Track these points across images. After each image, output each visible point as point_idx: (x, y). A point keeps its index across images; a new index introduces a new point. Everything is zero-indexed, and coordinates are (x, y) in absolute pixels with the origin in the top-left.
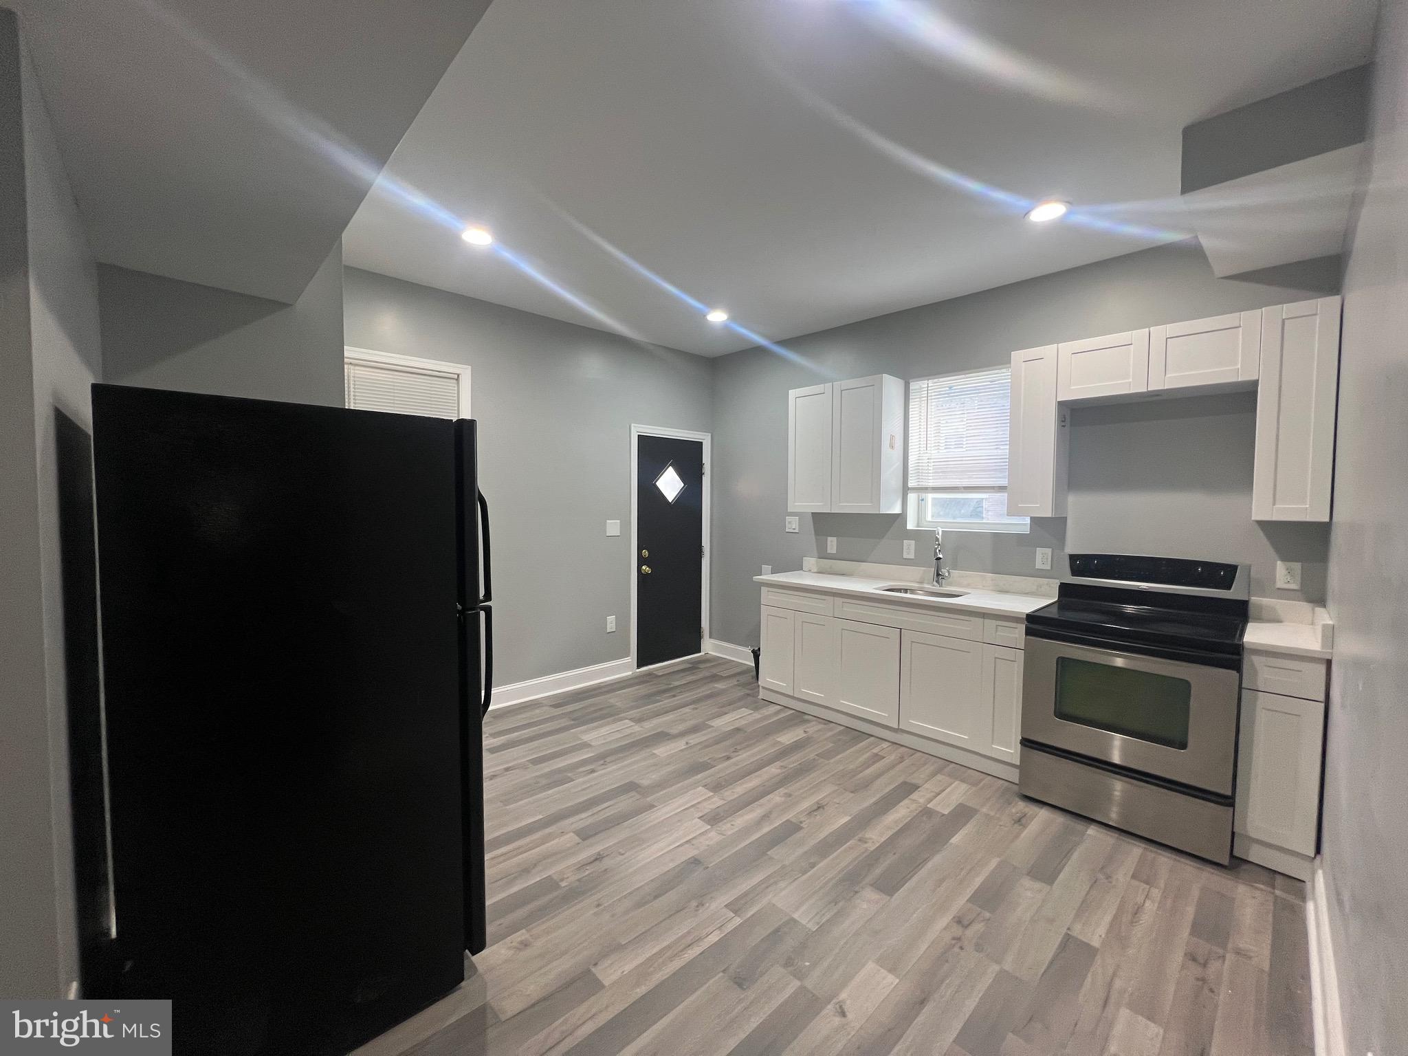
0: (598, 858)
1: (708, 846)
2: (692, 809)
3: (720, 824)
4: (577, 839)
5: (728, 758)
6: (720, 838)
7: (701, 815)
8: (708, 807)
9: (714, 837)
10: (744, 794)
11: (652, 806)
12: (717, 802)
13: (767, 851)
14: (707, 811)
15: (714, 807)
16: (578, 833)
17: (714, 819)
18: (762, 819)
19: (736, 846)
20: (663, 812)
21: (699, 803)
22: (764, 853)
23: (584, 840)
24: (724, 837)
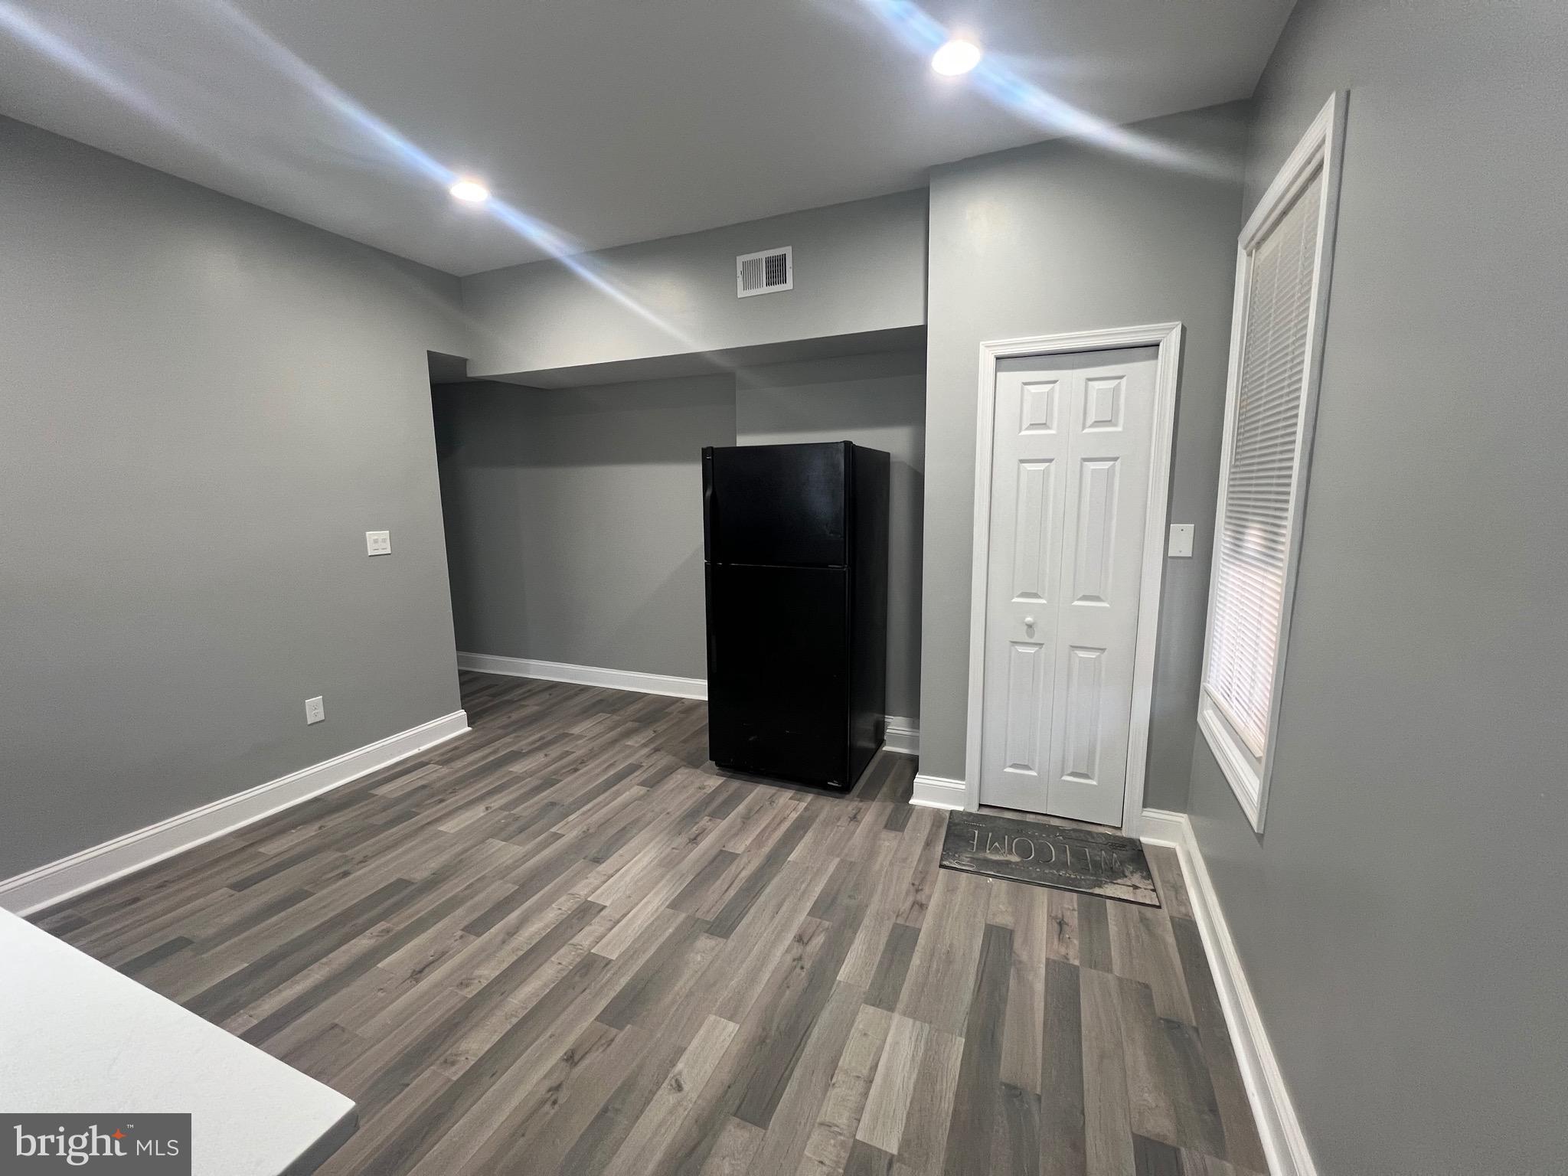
0: (694, 840)
1: (587, 878)
2: (618, 917)
3: (575, 906)
4: (730, 848)
5: (571, 1059)
6: (574, 890)
7: (602, 913)
8: (596, 927)
9: (581, 890)
10: (541, 965)
11: (675, 905)
12: (584, 939)
13: (518, 889)
14: (597, 919)
15: (587, 929)
16: (734, 857)
17: (586, 911)
18: (518, 928)
19: (555, 884)
20: (655, 902)
21: (611, 929)
22: (522, 886)
23: (721, 851)
24: (569, 892)
